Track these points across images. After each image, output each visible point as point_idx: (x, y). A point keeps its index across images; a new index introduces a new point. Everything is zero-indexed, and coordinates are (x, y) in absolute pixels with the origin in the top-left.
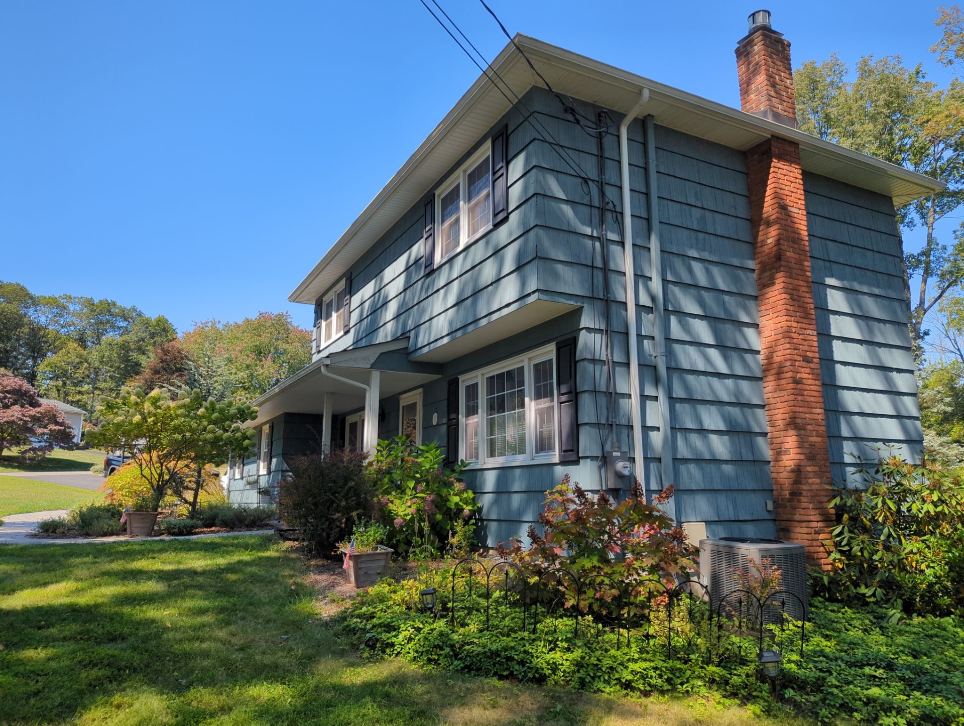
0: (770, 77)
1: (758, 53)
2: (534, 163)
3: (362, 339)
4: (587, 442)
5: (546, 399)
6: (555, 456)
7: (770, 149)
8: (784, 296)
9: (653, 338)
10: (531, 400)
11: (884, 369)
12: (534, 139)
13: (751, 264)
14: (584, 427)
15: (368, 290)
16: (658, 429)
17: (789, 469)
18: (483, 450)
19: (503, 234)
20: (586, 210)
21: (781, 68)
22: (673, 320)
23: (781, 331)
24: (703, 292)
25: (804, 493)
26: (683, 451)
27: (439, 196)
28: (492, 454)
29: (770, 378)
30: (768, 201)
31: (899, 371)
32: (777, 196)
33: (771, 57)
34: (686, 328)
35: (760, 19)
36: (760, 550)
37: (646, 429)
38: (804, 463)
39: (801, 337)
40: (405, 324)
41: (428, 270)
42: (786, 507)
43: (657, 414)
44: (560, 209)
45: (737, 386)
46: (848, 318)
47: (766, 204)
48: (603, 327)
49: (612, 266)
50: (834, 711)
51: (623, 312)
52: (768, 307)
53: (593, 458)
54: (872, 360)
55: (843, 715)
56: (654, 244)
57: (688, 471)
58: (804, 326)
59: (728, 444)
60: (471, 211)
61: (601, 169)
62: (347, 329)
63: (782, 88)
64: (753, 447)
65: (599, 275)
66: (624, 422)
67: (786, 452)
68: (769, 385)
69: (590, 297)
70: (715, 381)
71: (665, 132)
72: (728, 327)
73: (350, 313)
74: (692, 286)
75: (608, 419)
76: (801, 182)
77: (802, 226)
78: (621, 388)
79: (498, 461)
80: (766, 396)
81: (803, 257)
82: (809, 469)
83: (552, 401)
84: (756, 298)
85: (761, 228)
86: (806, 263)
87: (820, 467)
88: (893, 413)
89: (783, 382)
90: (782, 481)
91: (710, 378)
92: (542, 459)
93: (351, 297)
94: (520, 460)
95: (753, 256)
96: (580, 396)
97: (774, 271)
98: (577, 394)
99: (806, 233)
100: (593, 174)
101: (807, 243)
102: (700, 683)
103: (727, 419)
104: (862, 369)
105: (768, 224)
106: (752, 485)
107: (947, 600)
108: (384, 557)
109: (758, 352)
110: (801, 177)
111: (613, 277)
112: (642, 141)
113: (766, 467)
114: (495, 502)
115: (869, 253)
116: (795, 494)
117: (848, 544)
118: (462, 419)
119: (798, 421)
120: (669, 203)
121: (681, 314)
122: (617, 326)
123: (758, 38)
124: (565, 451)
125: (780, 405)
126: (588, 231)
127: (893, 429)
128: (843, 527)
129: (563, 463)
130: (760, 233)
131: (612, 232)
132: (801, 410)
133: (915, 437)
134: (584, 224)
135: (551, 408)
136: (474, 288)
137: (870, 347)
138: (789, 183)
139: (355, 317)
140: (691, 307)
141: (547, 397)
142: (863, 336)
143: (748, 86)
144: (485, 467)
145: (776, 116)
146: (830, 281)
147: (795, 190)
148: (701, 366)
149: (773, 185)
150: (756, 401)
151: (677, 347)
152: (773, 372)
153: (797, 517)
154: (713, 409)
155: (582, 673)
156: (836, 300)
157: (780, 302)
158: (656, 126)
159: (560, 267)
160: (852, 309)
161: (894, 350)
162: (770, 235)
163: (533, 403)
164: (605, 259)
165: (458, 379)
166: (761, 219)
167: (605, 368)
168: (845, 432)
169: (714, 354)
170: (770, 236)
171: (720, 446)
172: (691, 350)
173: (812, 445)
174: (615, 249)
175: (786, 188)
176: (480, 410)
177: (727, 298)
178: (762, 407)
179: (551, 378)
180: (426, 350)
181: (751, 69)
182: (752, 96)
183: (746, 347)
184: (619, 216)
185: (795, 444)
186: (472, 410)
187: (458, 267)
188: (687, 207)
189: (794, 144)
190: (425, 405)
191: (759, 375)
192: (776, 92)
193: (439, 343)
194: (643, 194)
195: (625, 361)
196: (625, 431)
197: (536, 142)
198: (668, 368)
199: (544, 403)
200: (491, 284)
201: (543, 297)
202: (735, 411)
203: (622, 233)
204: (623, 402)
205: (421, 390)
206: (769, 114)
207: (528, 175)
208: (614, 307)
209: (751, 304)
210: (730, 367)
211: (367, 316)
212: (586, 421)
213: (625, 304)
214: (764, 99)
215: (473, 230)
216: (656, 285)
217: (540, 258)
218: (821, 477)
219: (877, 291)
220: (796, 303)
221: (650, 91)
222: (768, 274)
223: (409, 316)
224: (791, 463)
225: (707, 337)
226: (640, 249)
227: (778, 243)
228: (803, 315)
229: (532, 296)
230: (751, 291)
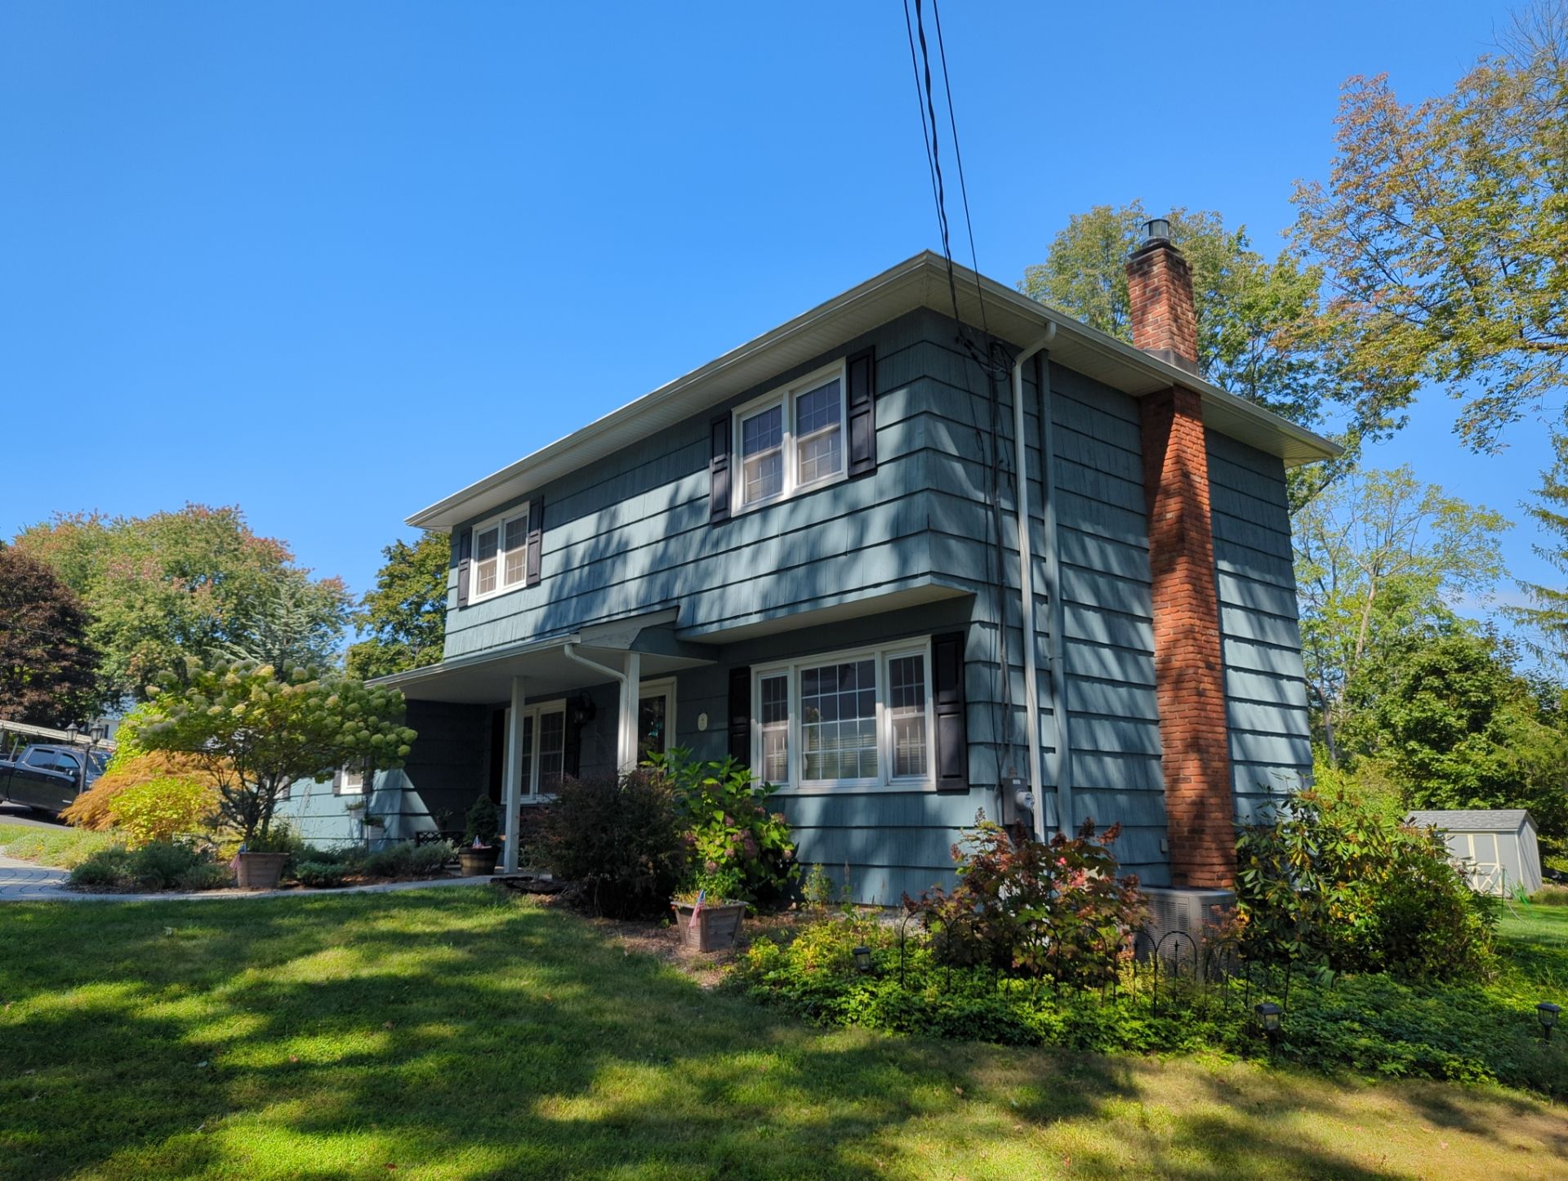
0: (1172, 308)
1: (1157, 276)
2: (924, 408)
3: (569, 598)
4: (980, 766)
5: (910, 708)
6: (931, 781)
7: (1172, 401)
8: (1187, 586)
9: (1047, 635)
10: (885, 707)
11: (1275, 676)
12: (924, 377)
13: (1146, 542)
14: (977, 747)
15: (584, 528)
16: (1053, 750)
17: (1188, 800)
18: (796, 770)
19: (866, 490)
20: (979, 469)
21: (1183, 297)
22: (1067, 610)
23: (1181, 629)
24: (1097, 577)
25: (1208, 831)
26: (1080, 780)
27: (739, 416)
28: (809, 774)
29: (1167, 687)
30: (1168, 465)
31: (1290, 678)
32: (1179, 460)
33: (1173, 283)
34: (1080, 622)
35: (1161, 232)
36: (1202, 898)
37: (1044, 750)
38: (1207, 794)
39: (1204, 638)
40: (667, 587)
41: (718, 518)
42: (1184, 847)
43: (1052, 732)
44: (952, 468)
45: (1131, 696)
46: (1239, 612)
47: (1165, 469)
48: (998, 621)
49: (1006, 543)
50: (1335, 1062)
51: (1018, 602)
52: (1165, 598)
53: (989, 787)
54: (1263, 664)
55: (1344, 1065)
56: (1050, 517)
57: (1083, 802)
58: (1208, 624)
59: (1122, 768)
60: (802, 448)
61: (994, 418)
62: (535, 579)
63: (1184, 322)
64: (1147, 773)
65: (993, 554)
66: (1019, 741)
67: (1186, 780)
68: (1164, 697)
69: (983, 583)
70: (1108, 689)
71: (1059, 370)
72: (1124, 621)
73: (542, 556)
74: (1086, 570)
75: (1003, 738)
76: (1203, 443)
77: (1205, 499)
78: (1017, 700)
79: (827, 785)
80: (1160, 709)
81: (1205, 539)
82: (1212, 801)
83: (922, 709)
84: (1150, 585)
85: (1158, 498)
86: (1209, 546)
87: (1222, 798)
88: (1282, 730)
89: (1184, 693)
90: (1178, 815)
91: (1104, 686)
92: (904, 785)
93: (543, 532)
94: (862, 785)
95: (1148, 531)
96: (970, 708)
97: (1174, 554)
98: (966, 704)
99: (1208, 508)
100: (984, 423)
101: (1209, 521)
102: (1199, 1039)
103: (1122, 737)
104: (1253, 676)
105: (1168, 494)
106: (1145, 821)
107: (1379, 954)
108: (736, 912)
109: (1151, 654)
110: (1202, 437)
111: (1007, 556)
112: (1034, 381)
113: (1160, 798)
114: (820, 841)
115: (1260, 530)
116: (1197, 831)
117: (1262, 892)
118: (757, 727)
119: (1202, 742)
120: (1063, 462)
121: (1075, 605)
122: (1012, 621)
123: (1159, 254)
124: (945, 777)
125: (1179, 721)
126: (981, 496)
127: (1281, 750)
128: (1257, 873)
129: (941, 791)
130: (1157, 504)
131: (1005, 498)
132: (1204, 728)
133: (1305, 762)
134: (976, 487)
135: (922, 721)
136: (811, 554)
137: (1261, 648)
138: (1191, 445)
139: (550, 565)
140: (1086, 598)
141: (912, 704)
142: (1254, 635)
143: (1143, 314)
144: (801, 792)
145: (1179, 359)
146: (1224, 565)
147: (1197, 453)
148: (1096, 671)
149: (1176, 446)
150: (1150, 716)
151: (1071, 646)
152: (1170, 680)
153: (1198, 860)
154: (1107, 724)
155: (1079, 1034)
156: (1229, 590)
157: (1183, 594)
158: (1051, 363)
159: (953, 543)
160: (1244, 600)
161: (1285, 652)
162: (1169, 508)
163: (889, 711)
164: (1000, 532)
165: (748, 670)
166: (1159, 487)
167: (1000, 672)
168: (1237, 755)
169: (1107, 654)
170: (1172, 509)
171: (1114, 772)
172: (1085, 650)
173: (1216, 771)
174: (1008, 520)
175: (1189, 450)
176: (791, 715)
177: (1120, 585)
178: (1156, 722)
179: (921, 678)
180: (714, 628)
181: (1148, 294)
182: (1149, 329)
183: (1141, 648)
184: (1012, 478)
185: (1197, 771)
186: (775, 713)
187: (778, 521)
188: (1080, 468)
189: (1195, 394)
190: (681, 700)
191: (1153, 682)
192: (1179, 329)
193: (742, 622)
194: (1038, 452)
195: (1020, 664)
196: (1020, 753)
197: (926, 380)
198: (1065, 673)
199: (908, 713)
200: (845, 554)
201: (936, 581)
202: (1128, 727)
203: (1015, 501)
204: (1019, 715)
205: (673, 679)
206: (1172, 356)
207: (912, 421)
208: (1008, 595)
209: (1145, 592)
210: (1124, 672)
211: (582, 567)
212: (981, 739)
213: (1020, 591)
214: (1166, 335)
215: (804, 475)
216: (1051, 567)
217: (932, 531)
218: (1223, 811)
219: (1268, 578)
220: (1199, 596)
221: (1058, 325)
222: (1166, 556)
223: (676, 577)
224: (1192, 793)
225: (1102, 636)
226: (1036, 522)
227: (1180, 519)
228: (1205, 610)
229: (920, 579)
230: (1147, 578)
